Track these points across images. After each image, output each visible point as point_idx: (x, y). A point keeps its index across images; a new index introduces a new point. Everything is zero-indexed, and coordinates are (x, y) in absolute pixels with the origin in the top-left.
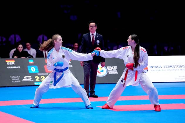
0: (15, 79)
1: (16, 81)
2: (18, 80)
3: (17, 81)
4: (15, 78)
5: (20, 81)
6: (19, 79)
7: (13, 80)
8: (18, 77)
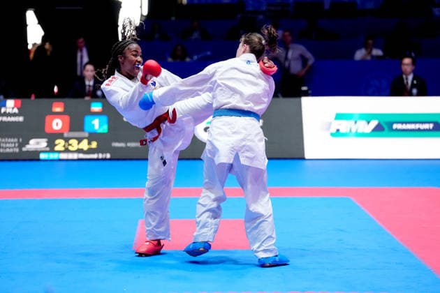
0: (8, 145)
1: (8, 150)
2: (15, 147)
3: (11, 150)
4: (9, 143)
5: (17, 150)
6: (17, 145)
7: (3, 148)
8: (16, 140)
